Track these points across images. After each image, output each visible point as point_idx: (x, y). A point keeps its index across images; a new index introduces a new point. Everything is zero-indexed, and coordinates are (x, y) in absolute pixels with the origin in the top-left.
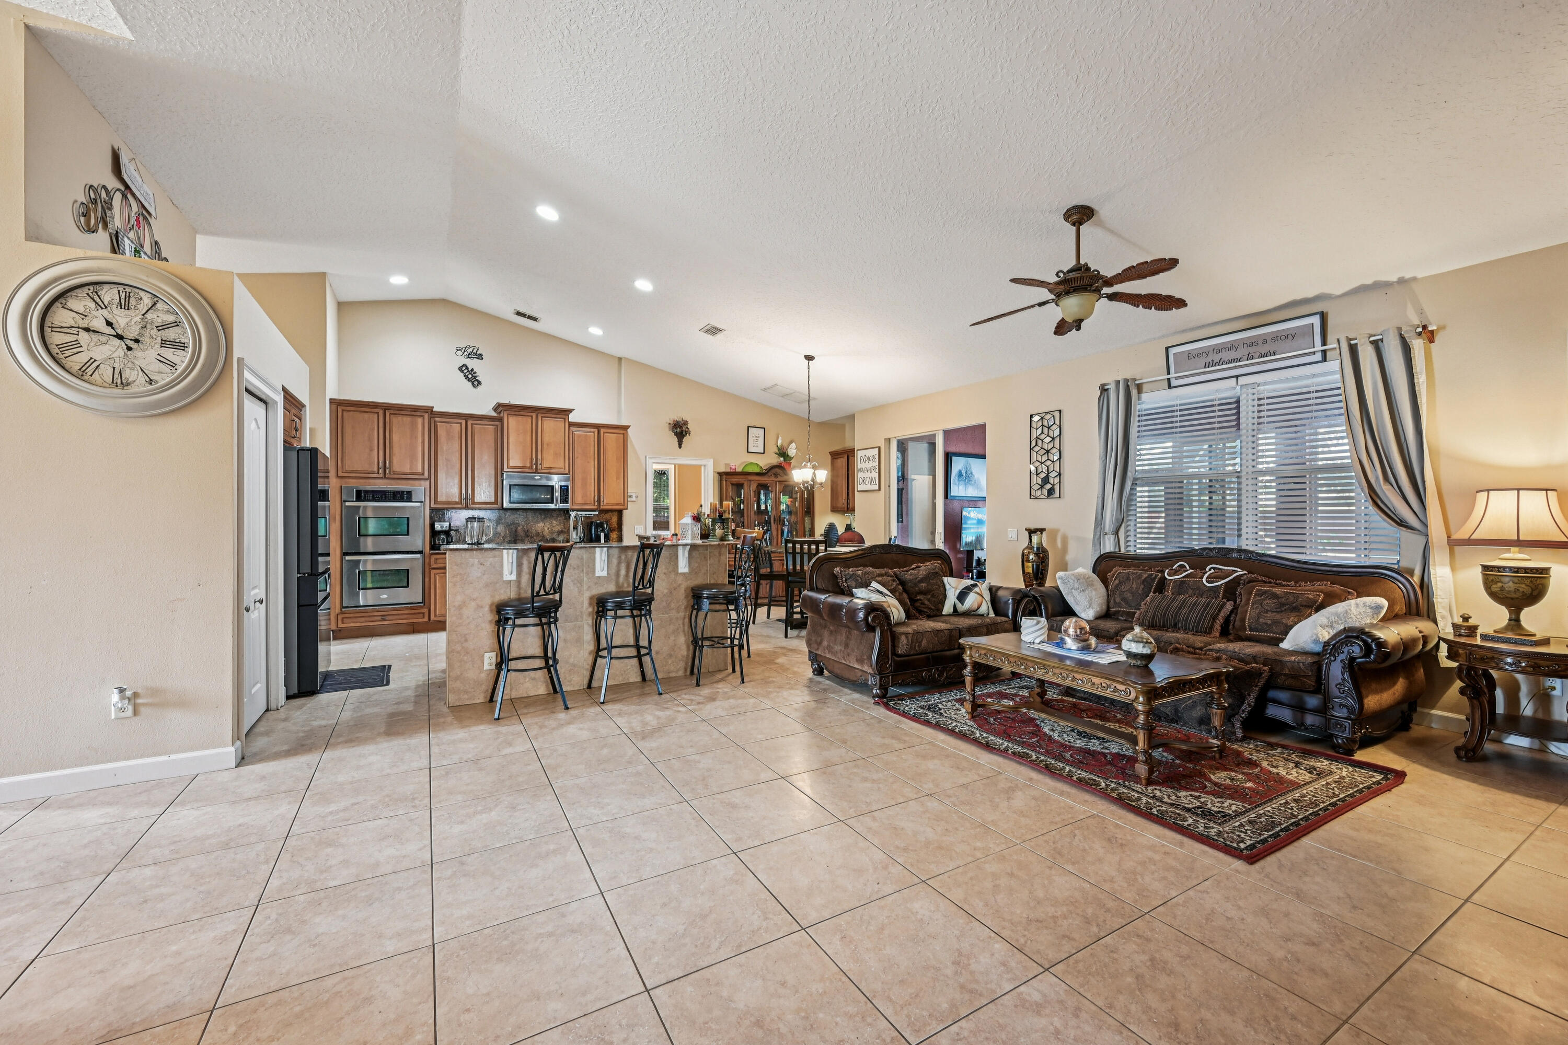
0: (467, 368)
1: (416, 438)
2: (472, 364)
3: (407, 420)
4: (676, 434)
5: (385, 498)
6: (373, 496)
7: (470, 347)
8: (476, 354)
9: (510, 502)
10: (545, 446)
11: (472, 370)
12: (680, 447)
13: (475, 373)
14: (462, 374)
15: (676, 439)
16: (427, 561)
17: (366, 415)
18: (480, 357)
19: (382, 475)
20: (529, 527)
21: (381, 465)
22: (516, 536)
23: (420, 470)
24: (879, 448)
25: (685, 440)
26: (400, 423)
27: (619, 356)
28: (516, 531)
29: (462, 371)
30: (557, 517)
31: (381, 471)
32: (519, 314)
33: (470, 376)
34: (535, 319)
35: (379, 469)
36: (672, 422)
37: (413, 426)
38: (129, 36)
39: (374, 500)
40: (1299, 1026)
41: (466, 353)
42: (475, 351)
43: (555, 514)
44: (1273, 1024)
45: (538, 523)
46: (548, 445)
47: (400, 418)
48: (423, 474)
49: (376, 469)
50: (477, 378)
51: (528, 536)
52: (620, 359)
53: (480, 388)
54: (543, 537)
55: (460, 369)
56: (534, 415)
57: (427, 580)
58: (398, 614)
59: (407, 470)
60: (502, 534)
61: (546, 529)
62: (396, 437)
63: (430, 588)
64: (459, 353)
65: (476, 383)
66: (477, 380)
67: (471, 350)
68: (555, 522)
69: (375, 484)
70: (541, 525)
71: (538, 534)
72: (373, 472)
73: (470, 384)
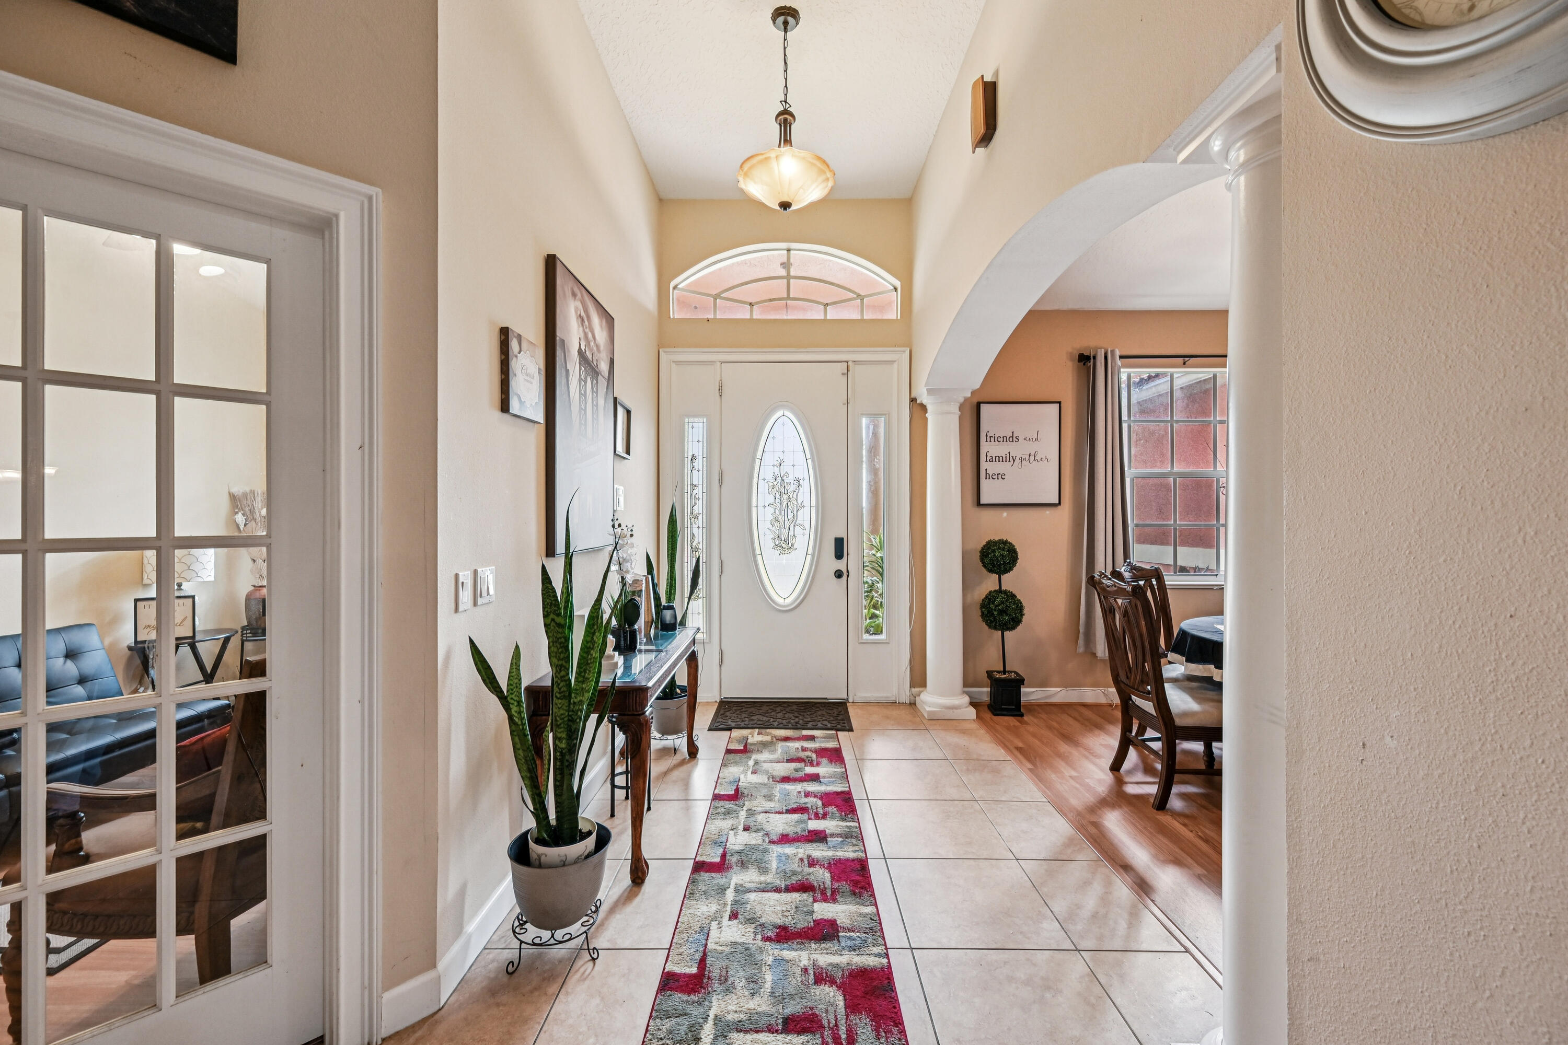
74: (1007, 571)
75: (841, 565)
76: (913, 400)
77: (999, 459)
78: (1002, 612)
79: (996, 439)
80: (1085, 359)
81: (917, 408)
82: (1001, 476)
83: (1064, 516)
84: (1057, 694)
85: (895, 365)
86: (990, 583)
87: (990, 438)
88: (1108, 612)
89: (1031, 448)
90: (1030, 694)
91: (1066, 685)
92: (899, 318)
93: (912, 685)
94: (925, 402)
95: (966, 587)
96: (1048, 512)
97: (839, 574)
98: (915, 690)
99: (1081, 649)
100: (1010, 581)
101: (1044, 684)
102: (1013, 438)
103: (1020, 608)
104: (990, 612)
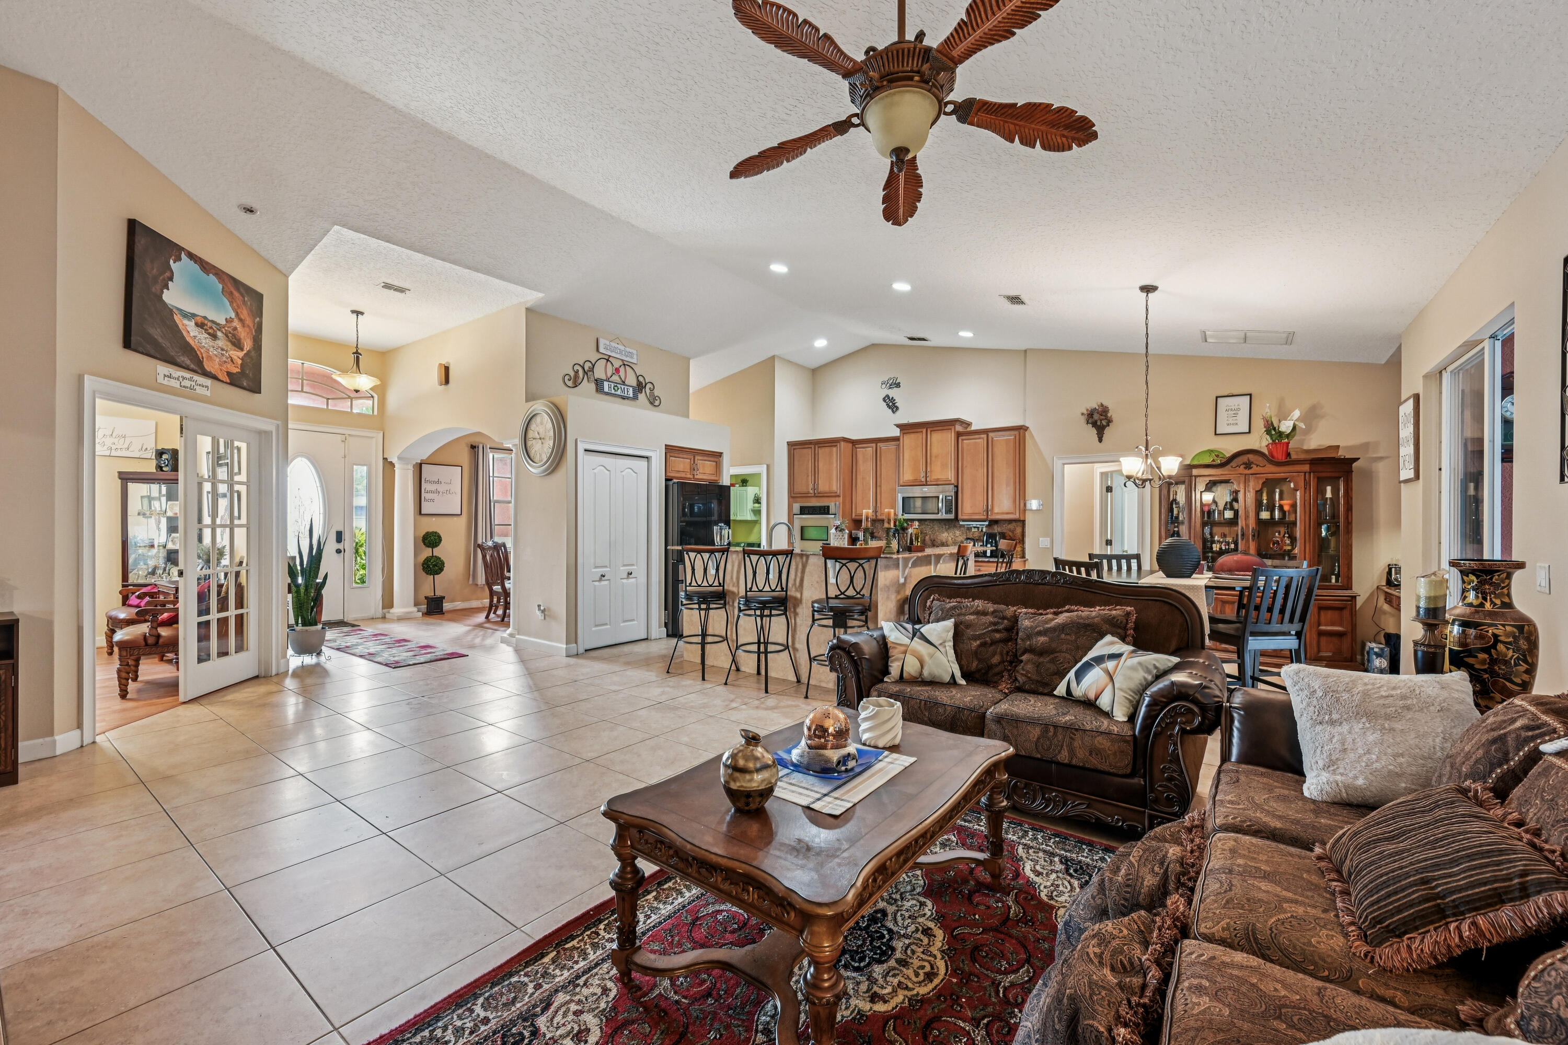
0: (889, 397)
2: (893, 393)
3: (827, 449)
4: (1094, 425)
7: (890, 378)
8: (893, 383)
10: (933, 459)
11: (892, 398)
12: (1100, 440)
13: (893, 400)
14: (885, 403)
15: (1094, 433)
18: (898, 386)
25: (1107, 431)
26: (823, 452)
32: (912, 339)
33: (891, 404)
34: (924, 339)
36: (1085, 412)
37: (831, 454)
38: (541, 295)
40: (38, 1024)
41: (888, 384)
42: (892, 381)
44: (58, 1006)
47: (823, 449)
50: (896, 405)
53: (897, 413)
56: (924, 431)
62: (821, 465)
64: (881, 385)
65: (894, 409)
66: (896, 407)
67: (890, 380)
73: (888, 410)
74: (437, 546)
75: (340, 546)
76: (385, 459)
77: (432, 492)
78: (435, 565)
79: (430, 482)
80: (473, 447)
81: (389, 466)
82: (433, 500)
83: (463, 520)
84: (459, 605)
85: (374, 440)
86: (427, 552)
87: (426, 481)
88: (484, 557)
89: (447, 487)
90: (447, 606)
91: (463, 601)
92: (376, 413)
93: (383, 608)
94: (394, 462)
95: (416, 555)
96: (455, 518)
97: (338, 551)
98: (385, 611)
99: (471, 582)
100: (437, 552)
101: (452, 601)
102: (438, 482)
103: (443, 563)
104: (428, 566)
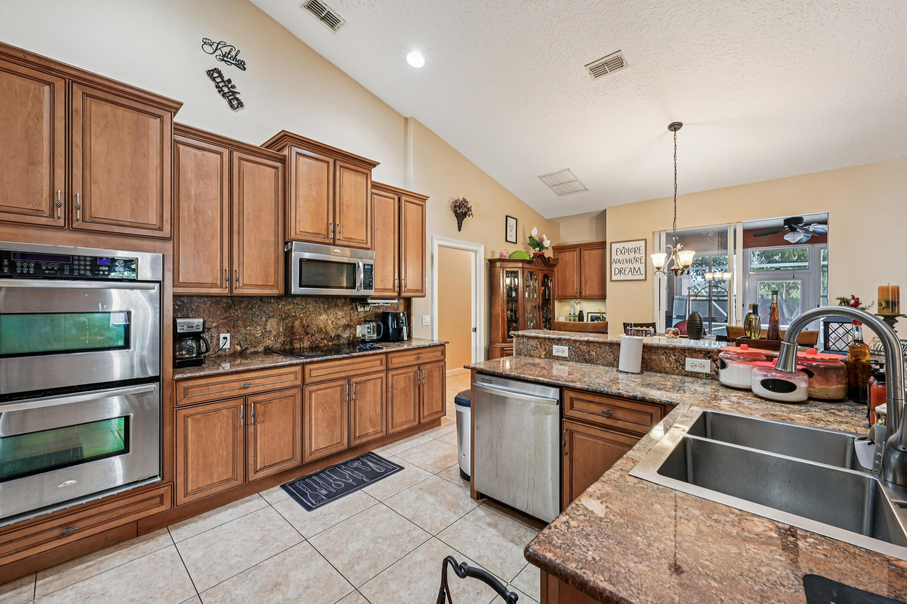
0: (221, 75)
1: (145, 155)
2: (229, 71)
4: (457, 214)
5: (72, 270)
6: (37, 267)
7: (225, 46)
8: (235, 58)
9: (301, 286)
10: (345, 208)
11: (229, 81)
12: (460, 229)
13: (233, 87)
14: (213, 84)
15: (455, 221)
16: (167, 393)
17: (18, 81)
18: (241, 65)
19: (61, 222)
20: (309, 321)
21: (60, 198)
22: (293, 334)
23: (153, 219)
24: (646, 240)
25: (464, 222)
27: (406, 115)
28: (293, 327)
29: (214, 79)
30: (343, 306)
31: (60, 212)
33: (226, 90)
35: (53, 206)
36: (453, 202)
39: (39, 275)
41: (218, 52)
42: (233, 53)
43: (340, 302)
45: (321, 315)
46: (347, 206)
47: (108, 108)
48: (161, 229)
49: (45, 206)
50: (237, 96)
51: (307, 334)
52: (406, 119)
53: (240, 111)
54: (327, 333)
55: (210, 73)
57: (167, 429)
58: (105, 512)
59: (125, 216)
60: (274, 333)
61: (330, 322)
63: (174, 445)
64: (206, 47)
65: (235, 103)
66: (237, 99)
67: (226, 50)
68: (340, 314)
69: (42, 240)
70: (324, 317)
71: (320, 331)
72: (37, 213)
73: (225, 102)
